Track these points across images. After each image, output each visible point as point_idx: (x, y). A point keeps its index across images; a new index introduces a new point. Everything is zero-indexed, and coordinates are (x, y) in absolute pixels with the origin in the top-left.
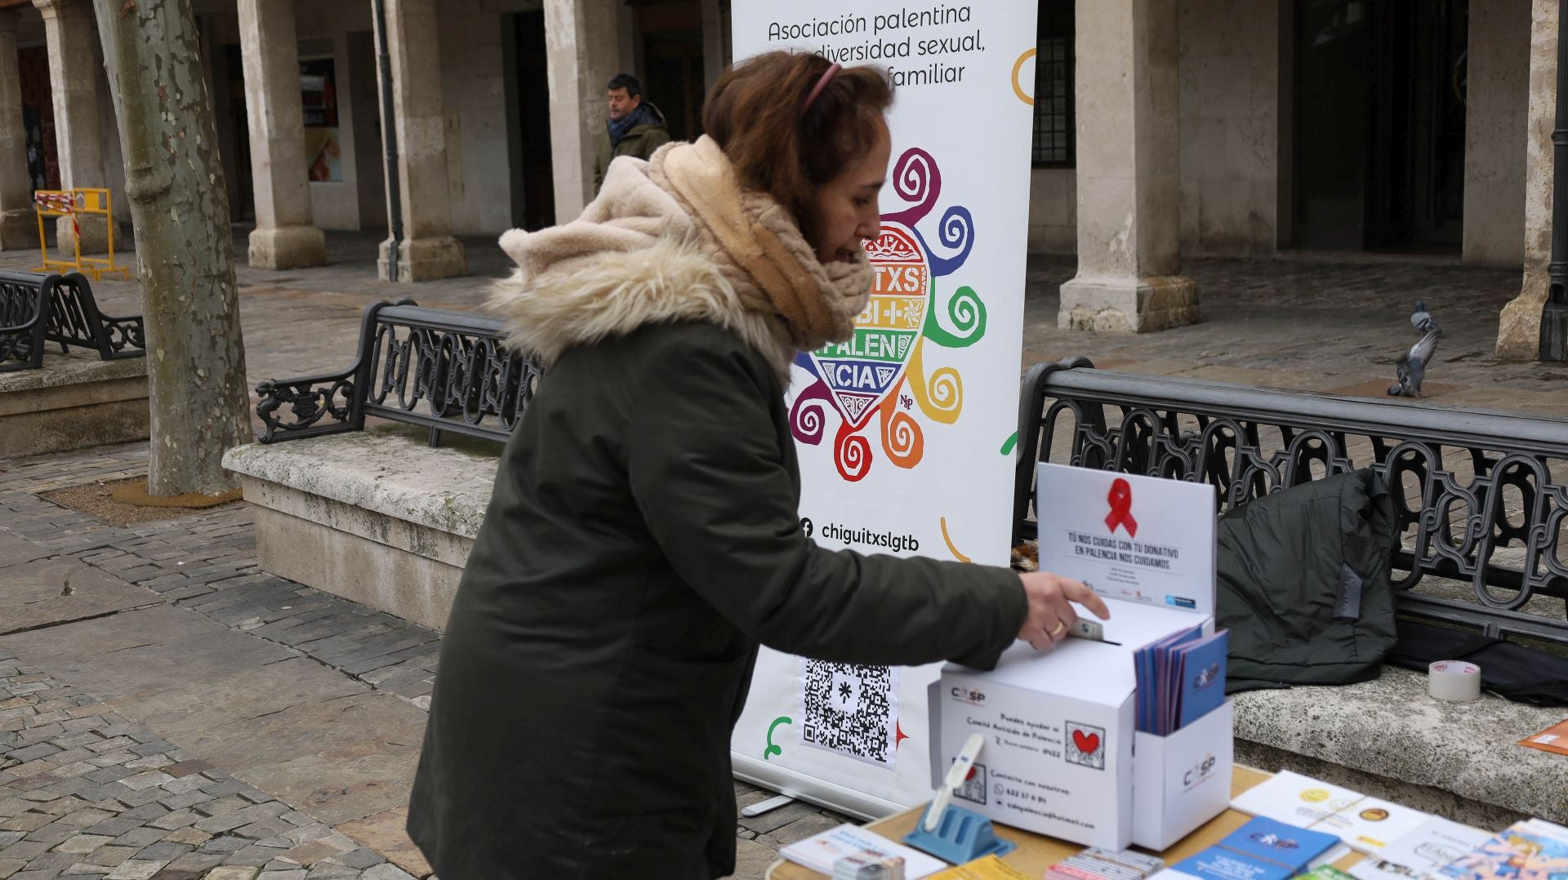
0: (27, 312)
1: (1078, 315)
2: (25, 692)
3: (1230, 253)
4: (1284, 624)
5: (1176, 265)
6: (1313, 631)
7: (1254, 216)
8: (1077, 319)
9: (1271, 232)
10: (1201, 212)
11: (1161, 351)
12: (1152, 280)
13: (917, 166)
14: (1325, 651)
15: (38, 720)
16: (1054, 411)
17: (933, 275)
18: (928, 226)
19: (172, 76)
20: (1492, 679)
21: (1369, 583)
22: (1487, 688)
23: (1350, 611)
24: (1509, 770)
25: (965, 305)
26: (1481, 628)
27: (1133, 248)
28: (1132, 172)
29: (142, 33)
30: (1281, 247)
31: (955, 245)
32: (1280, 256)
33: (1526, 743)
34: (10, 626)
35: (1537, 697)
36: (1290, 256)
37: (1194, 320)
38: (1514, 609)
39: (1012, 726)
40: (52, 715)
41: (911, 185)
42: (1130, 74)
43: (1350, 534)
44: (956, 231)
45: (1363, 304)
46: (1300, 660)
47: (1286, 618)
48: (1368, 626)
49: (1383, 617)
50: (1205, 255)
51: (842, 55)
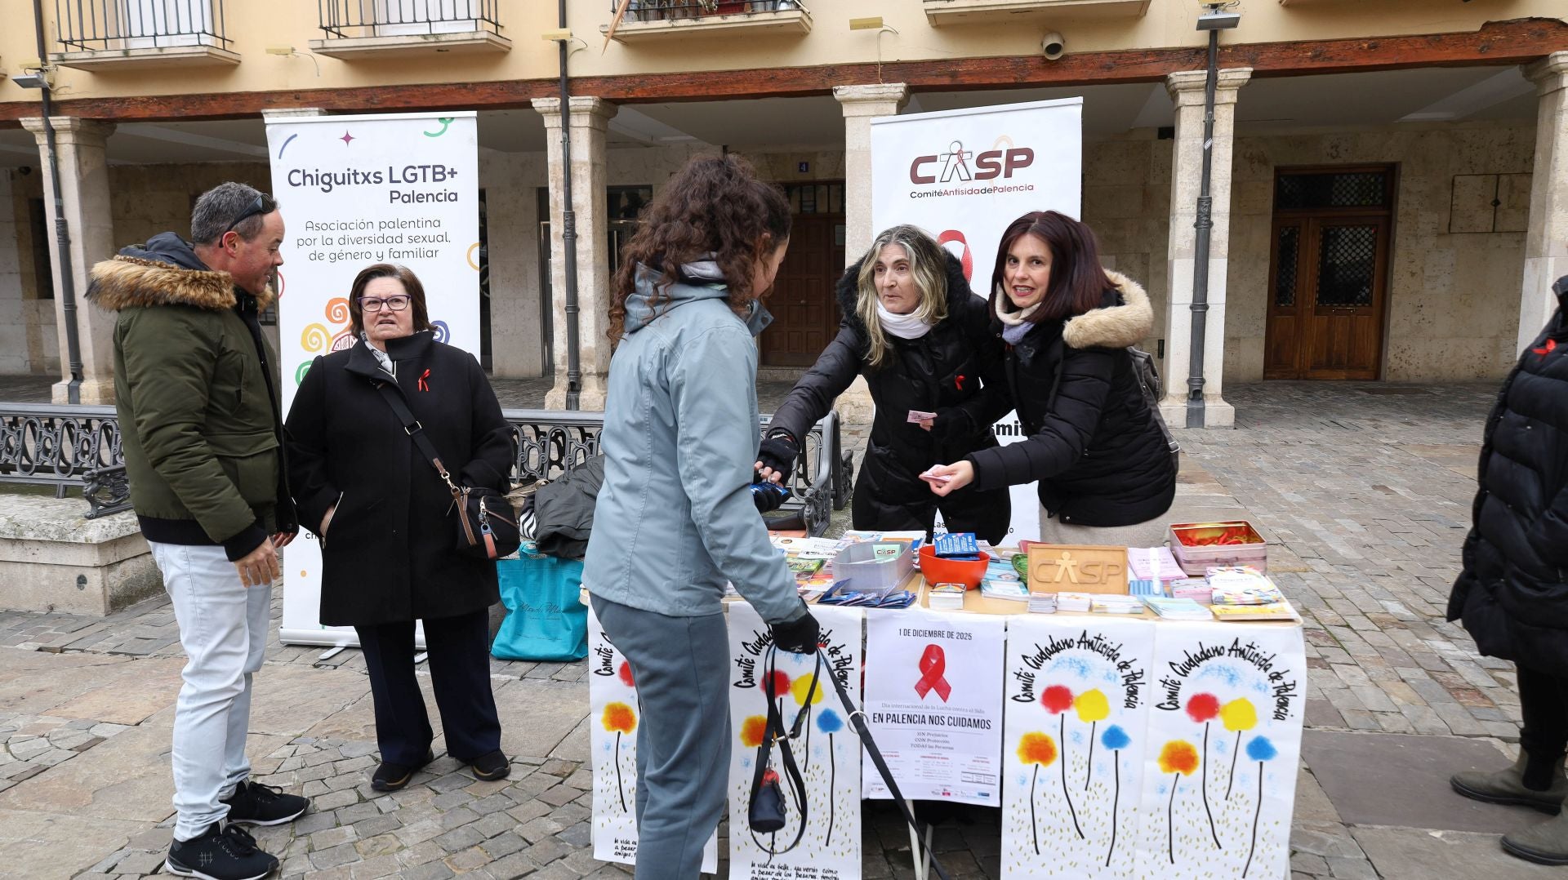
51: (358, 241)
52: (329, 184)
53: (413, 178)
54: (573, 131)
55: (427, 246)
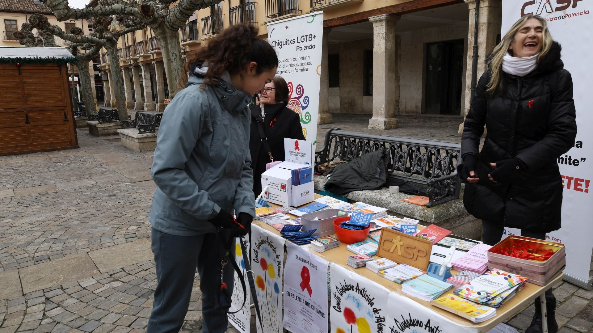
0: (152, 121)
1: (372, 126)
2: (139, 192)
3: (412, 114)
4: (364, 179)
5: (394, 116)
6: (370, 180)
7: (417, 106)
8: (372, 127)
9: (420, 110)
10: (405, 105)
11: (388, 133)
12: (388, 119)
13: (300, 88)
14: (372, 184)
15: (140, 197)
16: (332, 139)
17: (302, 109)
18: (301, 100)
19: (178, 73)
20: (402, 190)
21: (381, 171)
22: (400, 191)
23: (377, 176)
24: (397, 205)
25: (307, 115)
26: (403, 180)
27: (384, 112)
28: (384, 96)
29: (172, 64)
30: (422, 113)
31: (306, 104)
32: (422, 115)
33: (402, 200)
34: (140, 180)
35: (408, 193)
36: (424, 115)
37: (397, 127)
38: (410, 176)
39: (272, 184)
40: (143, 196)
41: (299, 92)
42: (384, 75)
43: (379, 161)
44: (306, 101)
45: (435, 125)
46: (366, 185)
47: (365, 177)
48: (381, 179)
49: (384, 177)
50: (406, 115)
51: (287, 66)
52: (281, 45)
53: (303, 40)
54: (481, 9)
55: (306, 67)
